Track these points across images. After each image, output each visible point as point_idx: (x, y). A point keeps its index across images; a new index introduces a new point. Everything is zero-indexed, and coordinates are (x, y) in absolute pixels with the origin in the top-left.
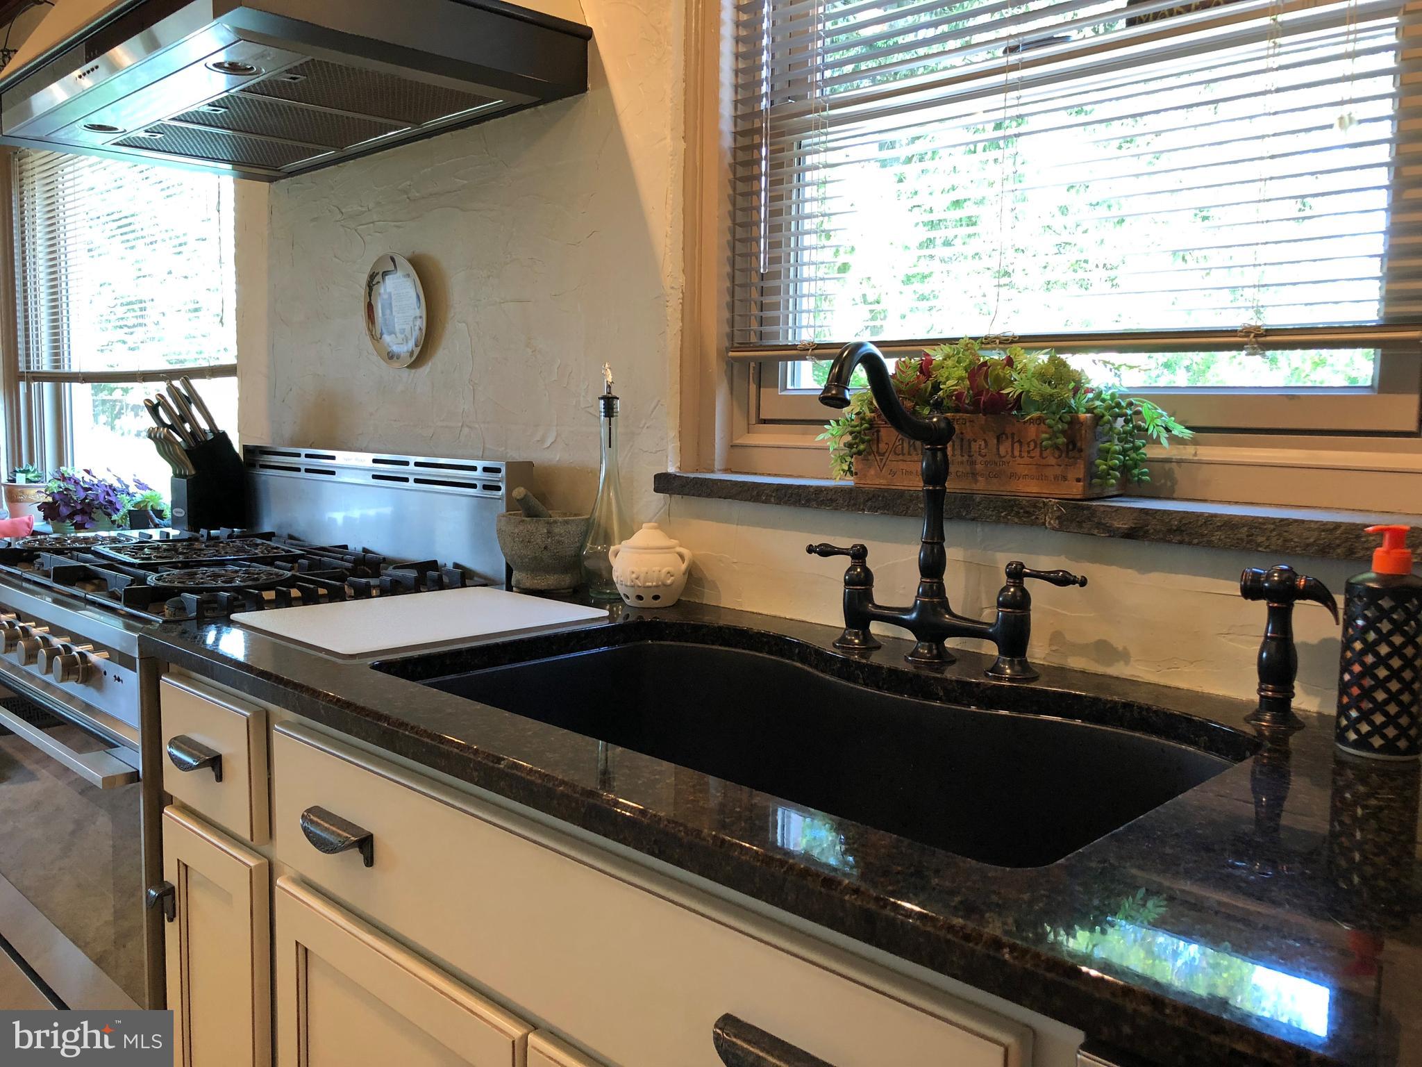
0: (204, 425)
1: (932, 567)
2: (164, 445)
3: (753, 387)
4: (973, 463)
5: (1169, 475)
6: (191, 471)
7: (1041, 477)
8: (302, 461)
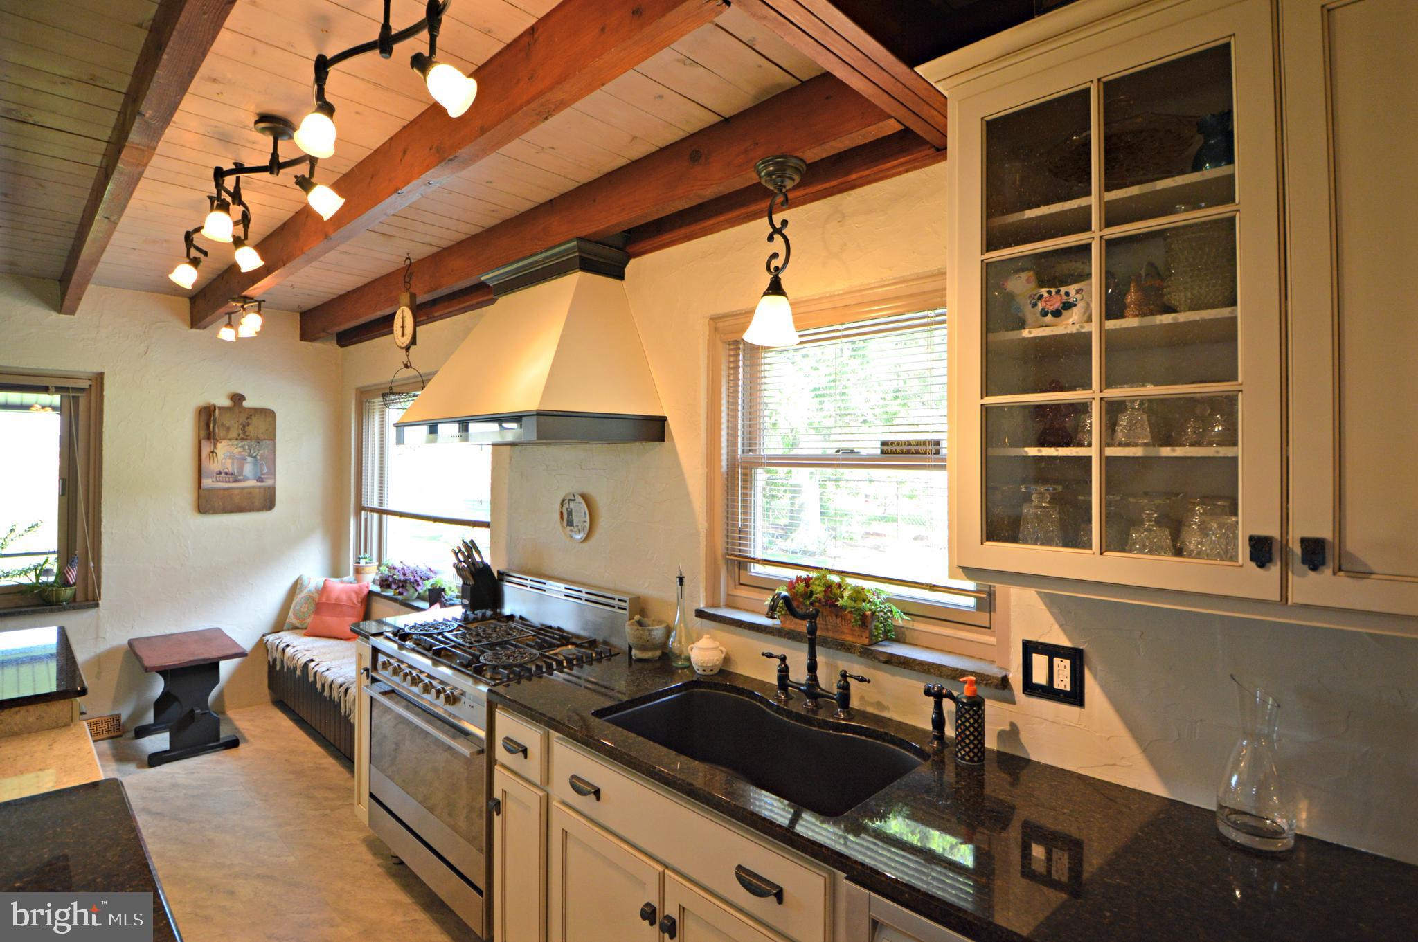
0: (478, 559)
1: (812, 668)
2: (460, 571)
3: (737, 570)
4: (827, 625)
5: (903, 633)
6: (471, 582)
7: (853, 635)
8: (528, 582)
